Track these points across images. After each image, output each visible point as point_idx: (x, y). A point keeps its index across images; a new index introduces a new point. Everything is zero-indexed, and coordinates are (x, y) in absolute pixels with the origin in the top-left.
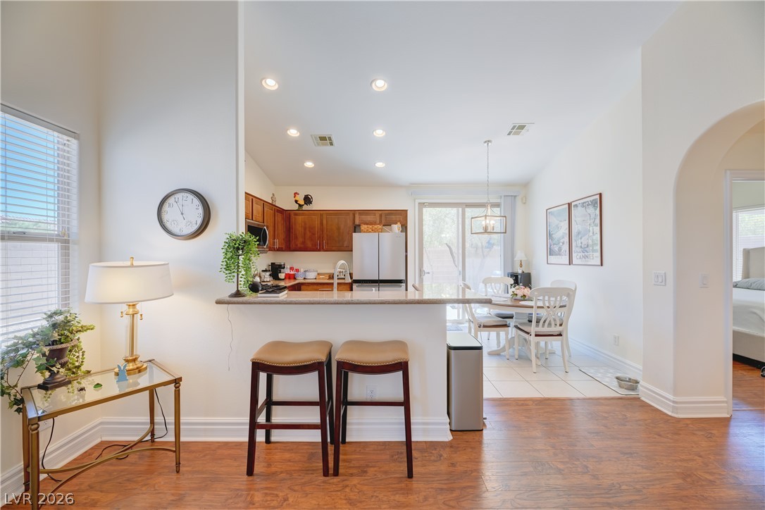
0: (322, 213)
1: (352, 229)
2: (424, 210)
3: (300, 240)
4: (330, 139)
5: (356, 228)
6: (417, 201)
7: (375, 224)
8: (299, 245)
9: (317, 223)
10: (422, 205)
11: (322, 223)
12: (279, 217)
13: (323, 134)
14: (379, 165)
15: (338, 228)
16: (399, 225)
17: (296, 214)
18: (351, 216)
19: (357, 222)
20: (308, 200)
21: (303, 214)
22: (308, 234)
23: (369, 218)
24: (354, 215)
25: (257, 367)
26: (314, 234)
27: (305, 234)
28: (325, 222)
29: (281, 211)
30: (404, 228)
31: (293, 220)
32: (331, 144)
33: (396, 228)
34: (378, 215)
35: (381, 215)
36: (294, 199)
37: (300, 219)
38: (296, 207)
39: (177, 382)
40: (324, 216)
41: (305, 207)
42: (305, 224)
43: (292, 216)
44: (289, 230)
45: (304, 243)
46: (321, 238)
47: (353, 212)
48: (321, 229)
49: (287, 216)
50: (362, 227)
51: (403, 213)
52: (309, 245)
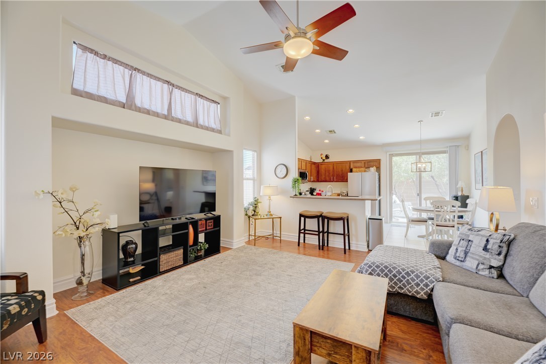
0: (333, 163)
1: (349, 170)
2: (393, 158)
3: (323, 176)
4: (334, 131)
5: (351, 171)
6: (388, 154)
7: (362, 167)
8: (323, 179)
9: (331, 168)
10: (392, 156)
11: (333, 168)
12: (313, 166)
13: (331, 130)
14: (362, 137)
15: (342, 171)
16: (375, 168)
17: (321, 164)
18: (349, 164)
19: (352, 167)
20: (327, 157)
21: (325, 164)
22: (327, 174)
23: (358, 165)
24: (350, 163)
25: (301, 216)
26: (330, 174)
27: (325, 174)
28: (335, 168)
29: (315, 163)
30: (378, 169)
31: (320, 167)
32: (335, 133)
33: (373, 169)
34: (363, 163)
35: (365, 163)
37: (323, 166)
38: (321, 161)
39: (281, 218)
40: (335, 165)
41: (326, 161)
42: (326, 169)
43: (320, 165)
44: (318, 172)
45: (325, 178)
46: (333, 176)
47: (350, 162)
48: (333, 171)
49: (317, 165)
50: (354, 170)
51: (379, 161)
52: (328, 179)
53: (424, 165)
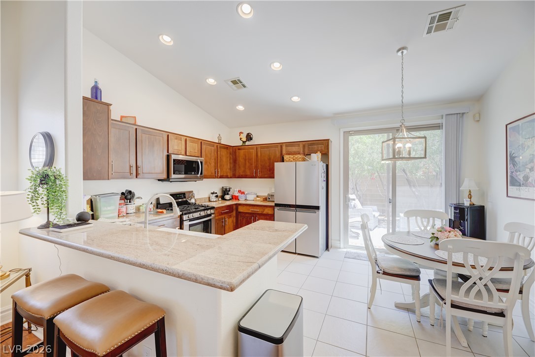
0: (258, 147)
1: (280, 159)
2: (350, 138)
3: (242, 169)
5: (283, 159)
6: (342, 130)
7: (299, 154)
8: (241, 173)
9: (254, 155)
10: (347, 134)
11: (257, 155)
12: (224, 152)
13: (234, 78)
14: (295, 99)
15: (267, 159)
16: (319, 154)
17: (239, 149)
18: (279, 148)
19: (284, 152)
20: (249, 137)
21: (244, 149)
22: (248, 164)
23: (294, 149)
24: (281, 147)
26: (252, 164)
27: (245, 164)
28: (259, 154)
29: (227, 147)
30: (325, 155)
31: (237, 154)
32: (244, 86)
33: (316, 157)
34: (301, 146)
35: (304, 146)
36: (239, 137)
37: (242, 152)
38: (240, 143)
40: (259, 150)
41: (247, 143)
42: (245, 156)
43: (237, 151)
44: (235, 161)
45: (244, 171)
46: (256, 168)
47: (281, 145)
48: (257, 160)
49: (233, 151)
50: (286, 157)
51: (326, 143)
52: (248, 173)
53: (408, 145)
